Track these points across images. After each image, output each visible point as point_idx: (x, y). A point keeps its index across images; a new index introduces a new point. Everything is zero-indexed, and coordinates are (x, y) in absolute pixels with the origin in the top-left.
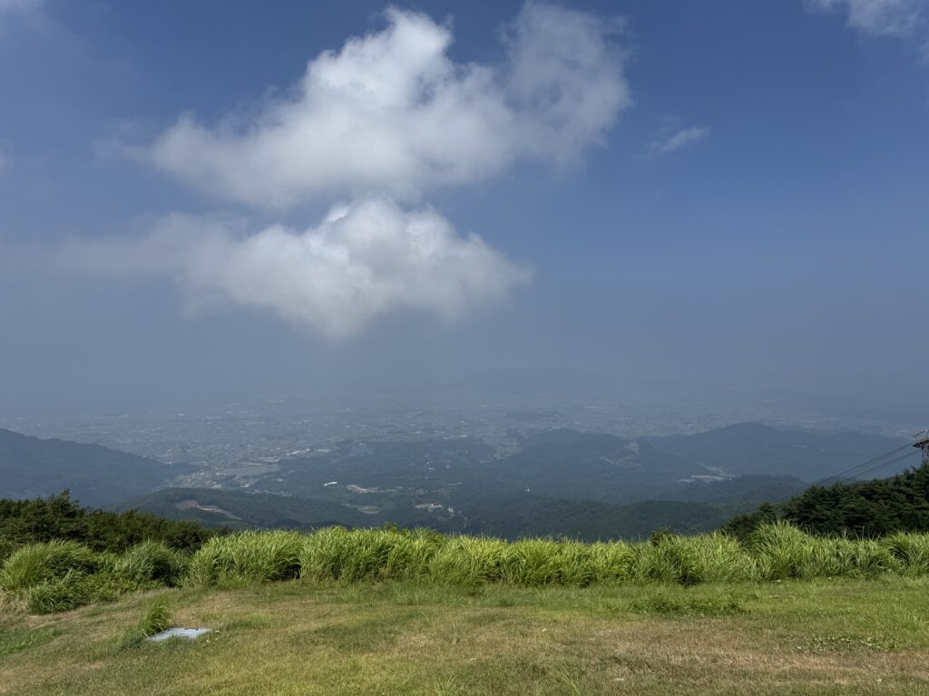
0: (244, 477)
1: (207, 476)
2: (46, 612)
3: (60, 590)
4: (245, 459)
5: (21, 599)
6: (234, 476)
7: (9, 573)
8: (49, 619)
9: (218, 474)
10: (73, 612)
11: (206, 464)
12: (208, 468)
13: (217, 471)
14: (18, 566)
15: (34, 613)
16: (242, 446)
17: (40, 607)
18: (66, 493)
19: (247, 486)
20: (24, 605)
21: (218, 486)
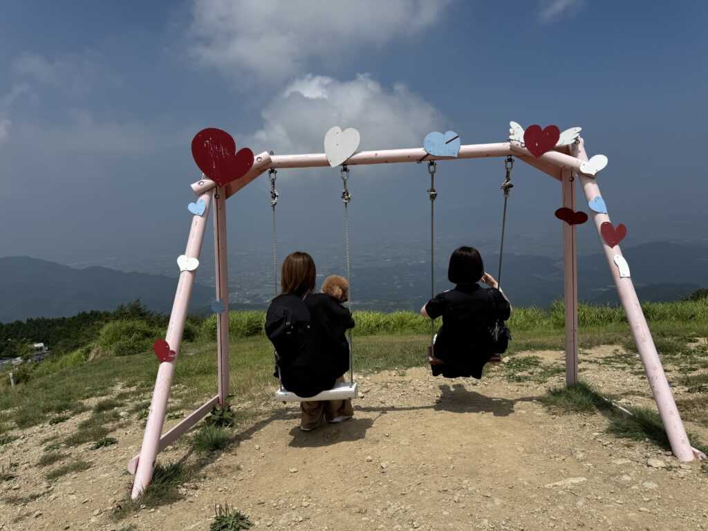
0: (266, 295)
1: (240, 295)
2: (124, 355)
3: (130, 343)
4: (266, 282)
5: (110, 350)
6: (259, 294)
7: (103, 337)
8: (125, 358)
9: (247, 293)
10: (137, 355)
11: (239, 287)
12: (240, 289)
13: (247, 291)
14: (107, 333)
15: (117, 355)
16: (262, 273)
17: (120, 353)
18: (138, 301)
19: (268, 301)
20: (112, 352)
21: (248, 302)
